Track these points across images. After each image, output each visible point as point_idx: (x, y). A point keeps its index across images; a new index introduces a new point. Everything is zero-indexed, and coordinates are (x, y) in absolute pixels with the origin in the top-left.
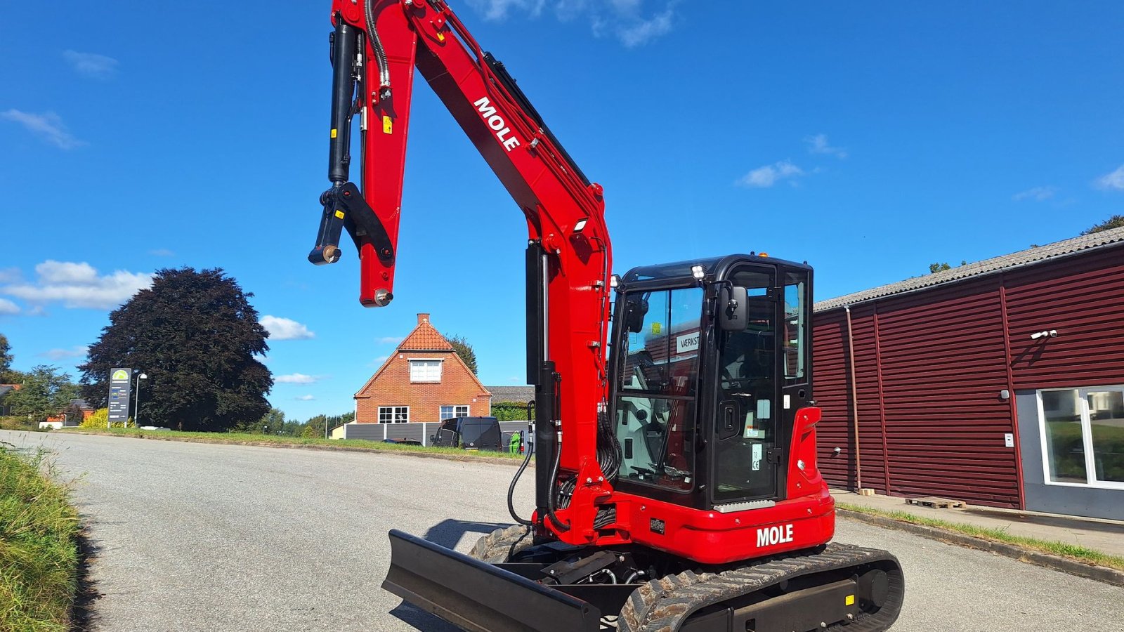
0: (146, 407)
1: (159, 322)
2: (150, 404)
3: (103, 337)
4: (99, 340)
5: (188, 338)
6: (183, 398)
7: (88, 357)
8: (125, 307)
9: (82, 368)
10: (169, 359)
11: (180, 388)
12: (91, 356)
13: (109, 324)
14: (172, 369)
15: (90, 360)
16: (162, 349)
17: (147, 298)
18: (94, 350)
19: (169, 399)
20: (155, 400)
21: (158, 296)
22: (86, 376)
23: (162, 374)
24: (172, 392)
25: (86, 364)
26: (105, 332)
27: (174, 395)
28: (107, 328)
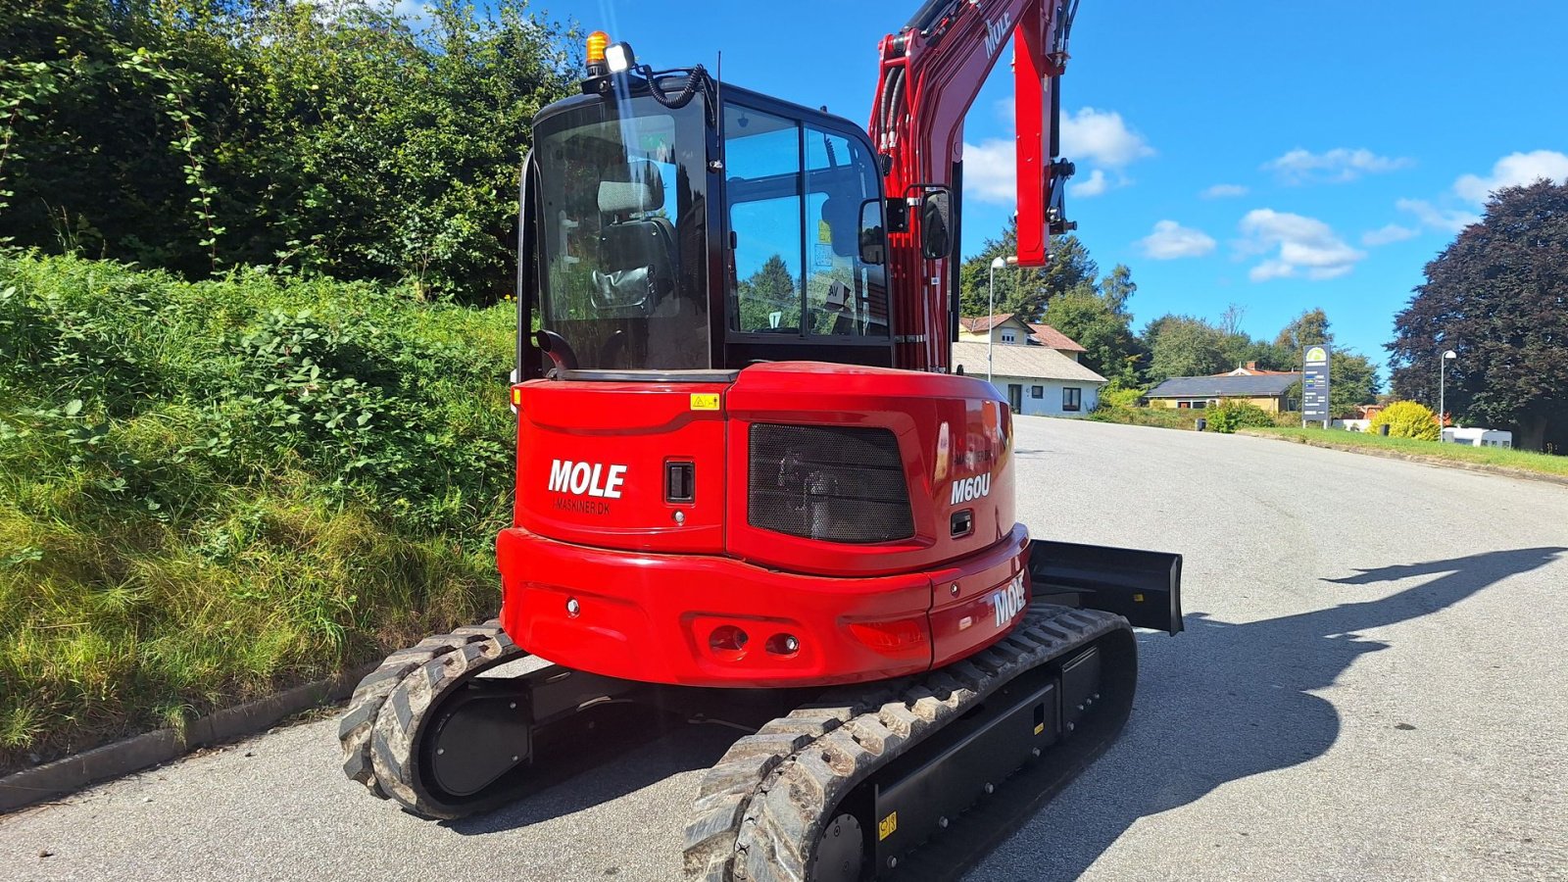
0: (1478, 400)
1: (1494, 272)
2: (1484, 394)
3: (1416, 301)
4: (1409, 306)
5: (1543, 292)
6: (1536, 385)
7: (1395, 331)
8: (1445, 254)
9: (1390, 347)
10: (1511, 326)
11: (1531, 371)
12: (1399, 329)
13: (1424, 281)
14: (1517, 341)
15: (1399, 334)
16: (1500, 311)
17: (1476, 237)
18: (1401, 322)
19: (1511, 388)
20: (1492, 390)
21: (1495, 231)
22: (1396, 358)
23: (1501, 351)
24: (1519, 376)
25: (1393, 340)
26: (1416, 294)
27: (1521, 382)
28: (1419, 288)
